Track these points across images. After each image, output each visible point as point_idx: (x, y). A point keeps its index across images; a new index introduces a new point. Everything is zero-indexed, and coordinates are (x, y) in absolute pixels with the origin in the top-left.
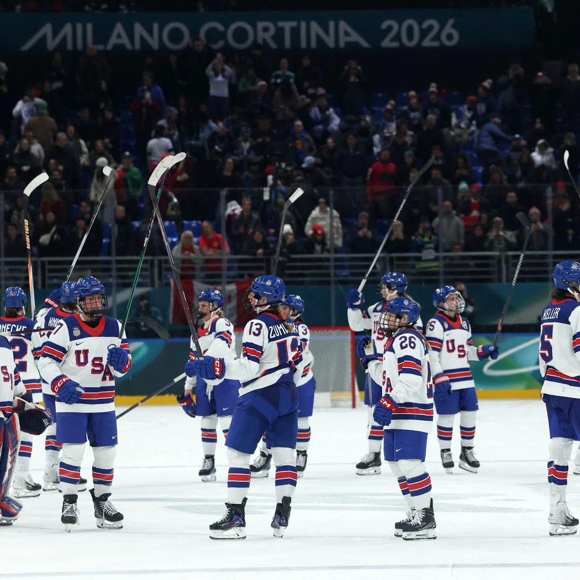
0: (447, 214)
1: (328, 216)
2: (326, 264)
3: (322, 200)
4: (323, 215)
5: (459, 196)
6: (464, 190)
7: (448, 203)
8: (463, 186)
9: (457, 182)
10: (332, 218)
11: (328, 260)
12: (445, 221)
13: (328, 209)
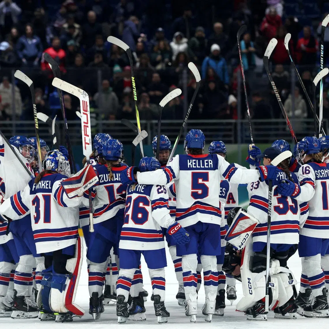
0: (106, 91)
1: (10, 91)
2: (9, 128)
3: (5, 78)
4: (6, 90)
5: (115, 76)
6: (118, 72)
7: (106, 82)
8: (117, 68)
9: (112, 65)
10: (13, 92)
11: (11, 125)
12: (103, 95)
13: (10, 85)
